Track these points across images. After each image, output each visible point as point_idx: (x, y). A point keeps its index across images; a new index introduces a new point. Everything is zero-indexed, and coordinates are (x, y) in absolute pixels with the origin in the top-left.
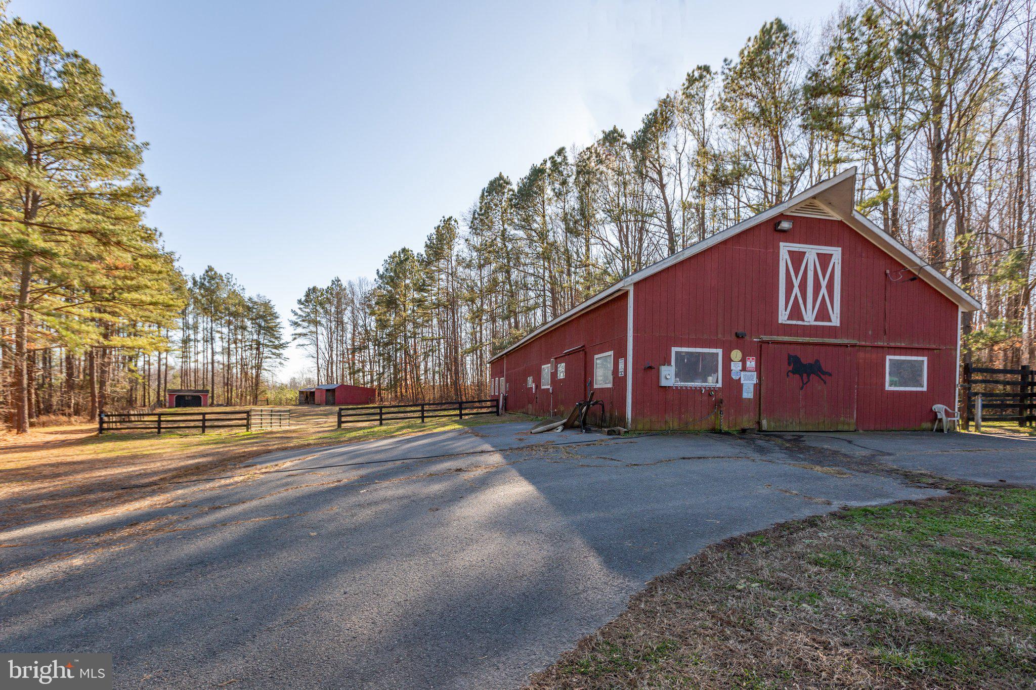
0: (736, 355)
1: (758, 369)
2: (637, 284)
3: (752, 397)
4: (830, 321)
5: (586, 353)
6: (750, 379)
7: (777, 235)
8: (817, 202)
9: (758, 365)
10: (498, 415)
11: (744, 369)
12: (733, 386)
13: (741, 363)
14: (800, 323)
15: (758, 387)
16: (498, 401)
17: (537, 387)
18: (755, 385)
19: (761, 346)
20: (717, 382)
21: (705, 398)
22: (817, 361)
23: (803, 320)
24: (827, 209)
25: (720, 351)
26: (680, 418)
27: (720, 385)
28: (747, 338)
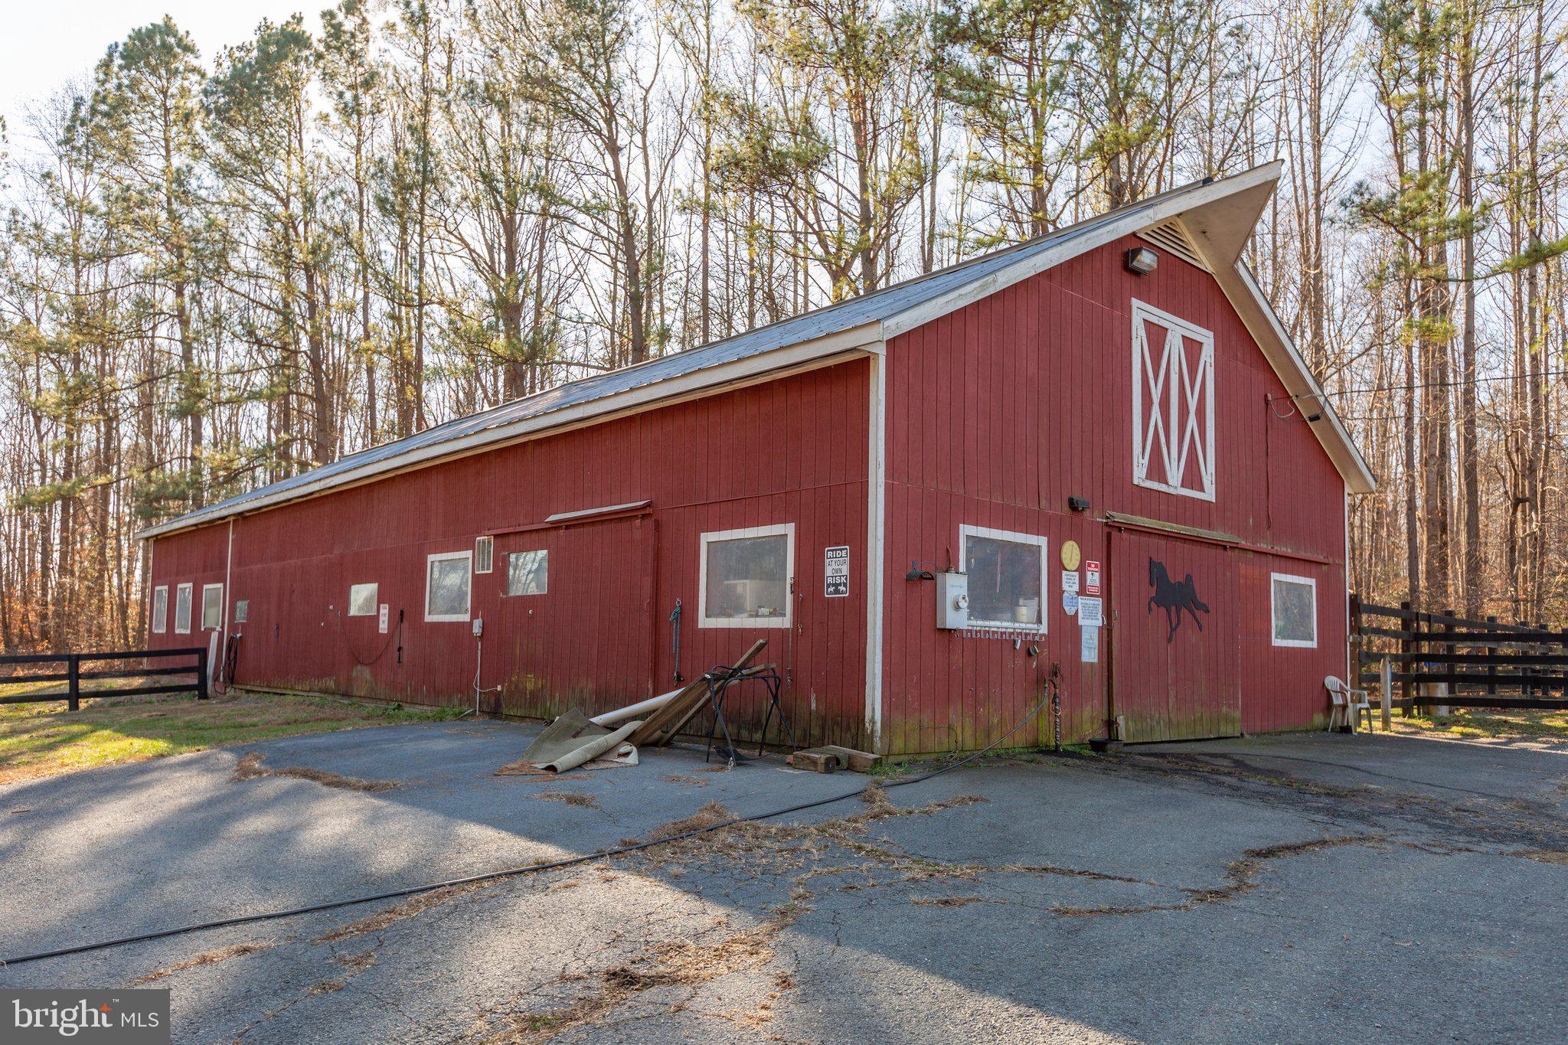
0: (1071, 553)
1: (1107, 592)
2: (892, 343)
3: (1096, 660)
4: (1202, 489)
5: (658, 525)
6: (1091, 616)
7: (1128, 281)
8: (1182, 227)
9: (1105, 581)
10: (204, 695)
11: (1083, 591)
12: (1065, 627)
13: (1077, 574)
14: (1163, 488)
15: (1107, 633)
16: (203, 653)
17: (399, 617)
18: (1101, 629)
19: (1109, 535)
20: (1039, 621)
21: (1020, 662)
22: (1189, 578)
23: (1166, 483)
24: (1194, 246)
25: (1042, 541)
26: (976, 718)
27: (1044, 629)
28: (1087, 513)
